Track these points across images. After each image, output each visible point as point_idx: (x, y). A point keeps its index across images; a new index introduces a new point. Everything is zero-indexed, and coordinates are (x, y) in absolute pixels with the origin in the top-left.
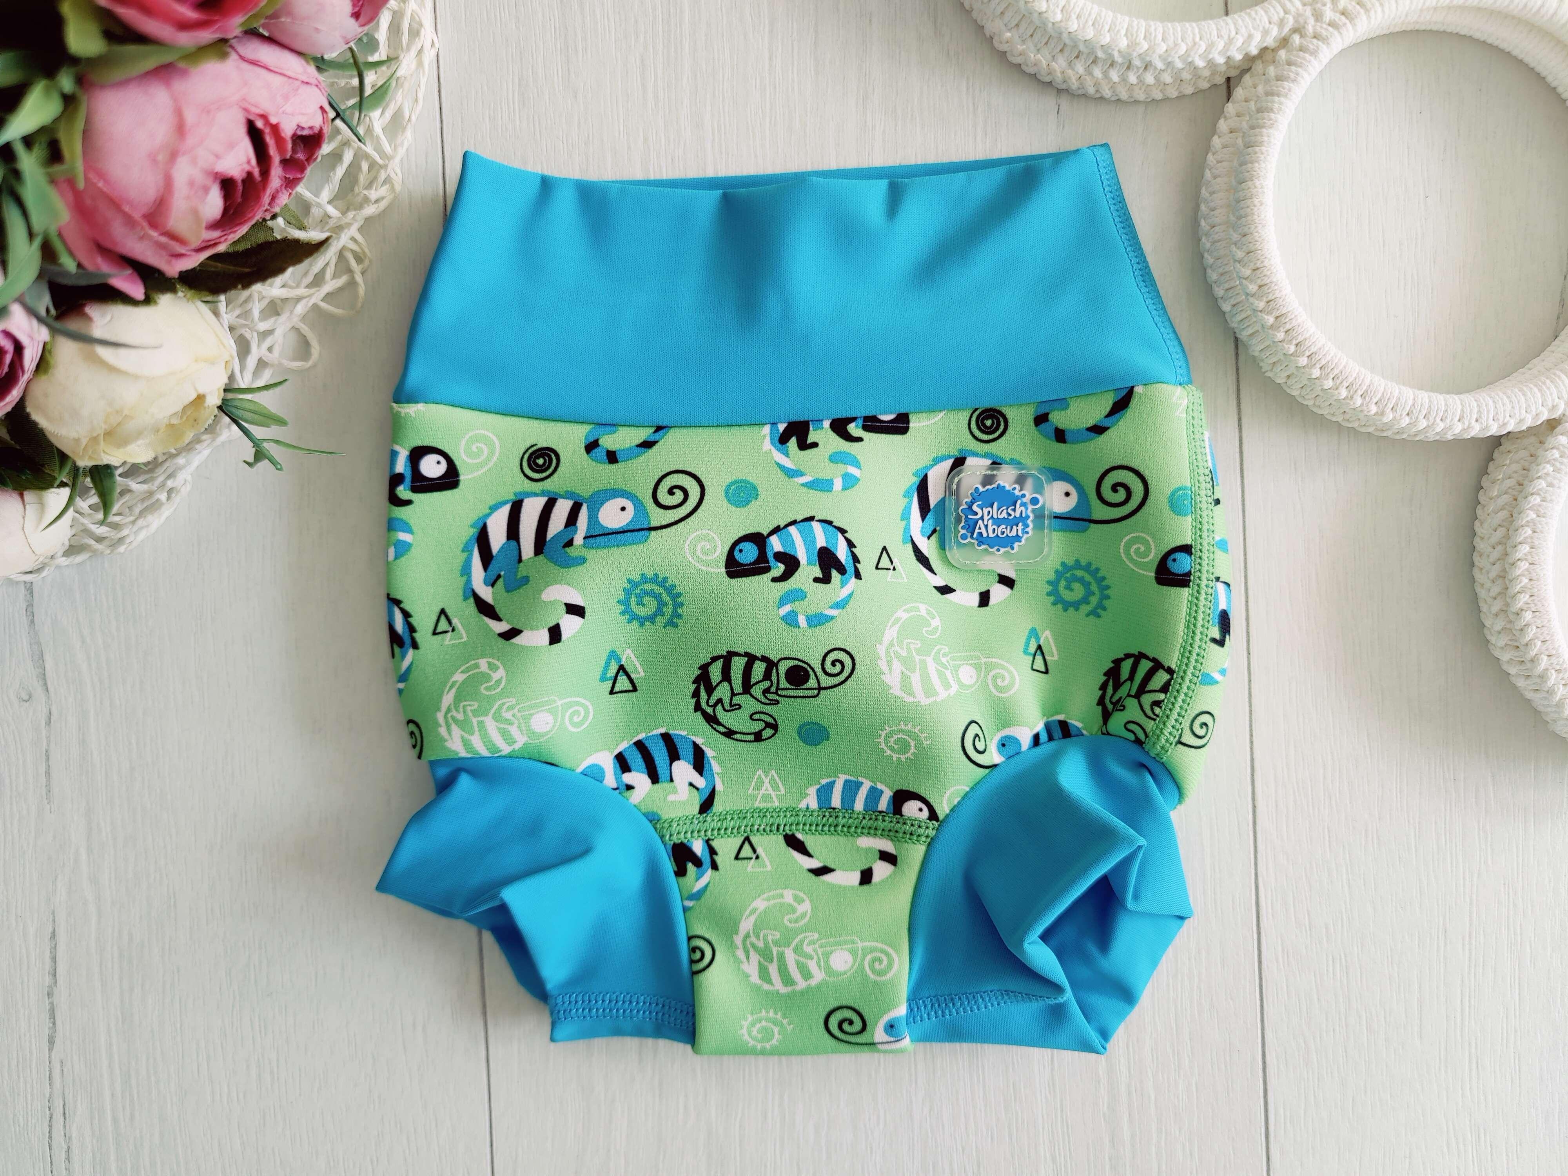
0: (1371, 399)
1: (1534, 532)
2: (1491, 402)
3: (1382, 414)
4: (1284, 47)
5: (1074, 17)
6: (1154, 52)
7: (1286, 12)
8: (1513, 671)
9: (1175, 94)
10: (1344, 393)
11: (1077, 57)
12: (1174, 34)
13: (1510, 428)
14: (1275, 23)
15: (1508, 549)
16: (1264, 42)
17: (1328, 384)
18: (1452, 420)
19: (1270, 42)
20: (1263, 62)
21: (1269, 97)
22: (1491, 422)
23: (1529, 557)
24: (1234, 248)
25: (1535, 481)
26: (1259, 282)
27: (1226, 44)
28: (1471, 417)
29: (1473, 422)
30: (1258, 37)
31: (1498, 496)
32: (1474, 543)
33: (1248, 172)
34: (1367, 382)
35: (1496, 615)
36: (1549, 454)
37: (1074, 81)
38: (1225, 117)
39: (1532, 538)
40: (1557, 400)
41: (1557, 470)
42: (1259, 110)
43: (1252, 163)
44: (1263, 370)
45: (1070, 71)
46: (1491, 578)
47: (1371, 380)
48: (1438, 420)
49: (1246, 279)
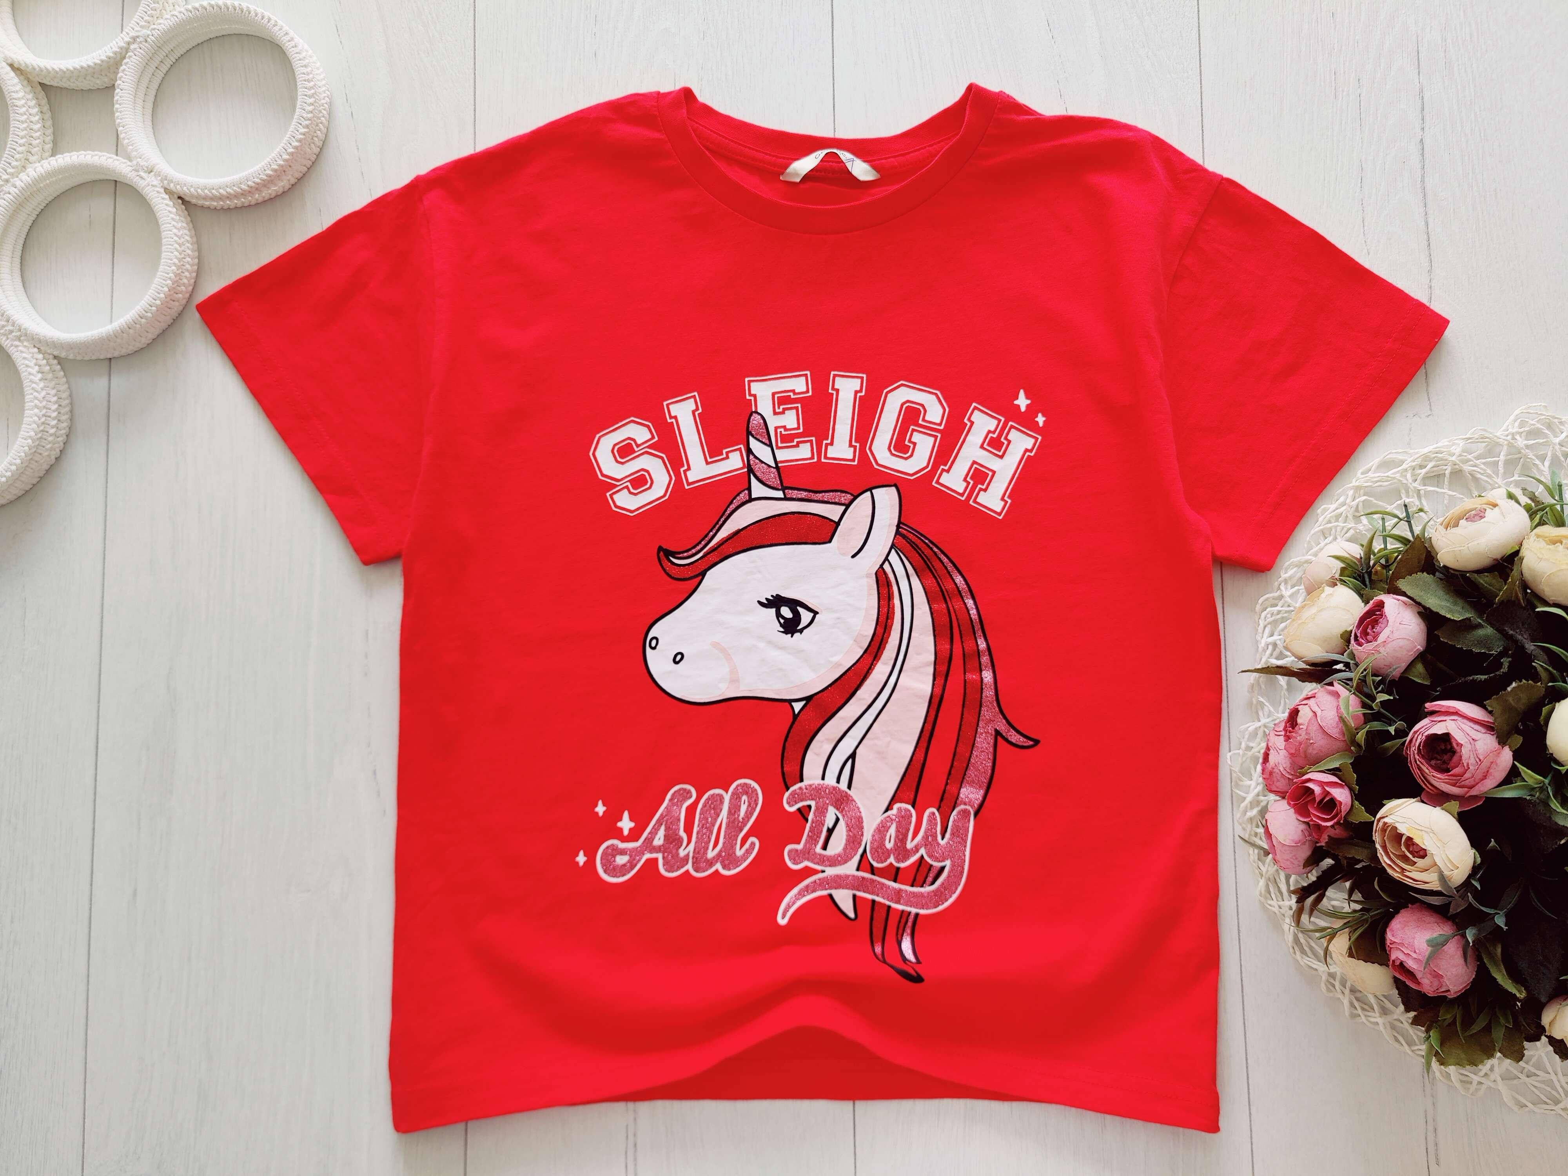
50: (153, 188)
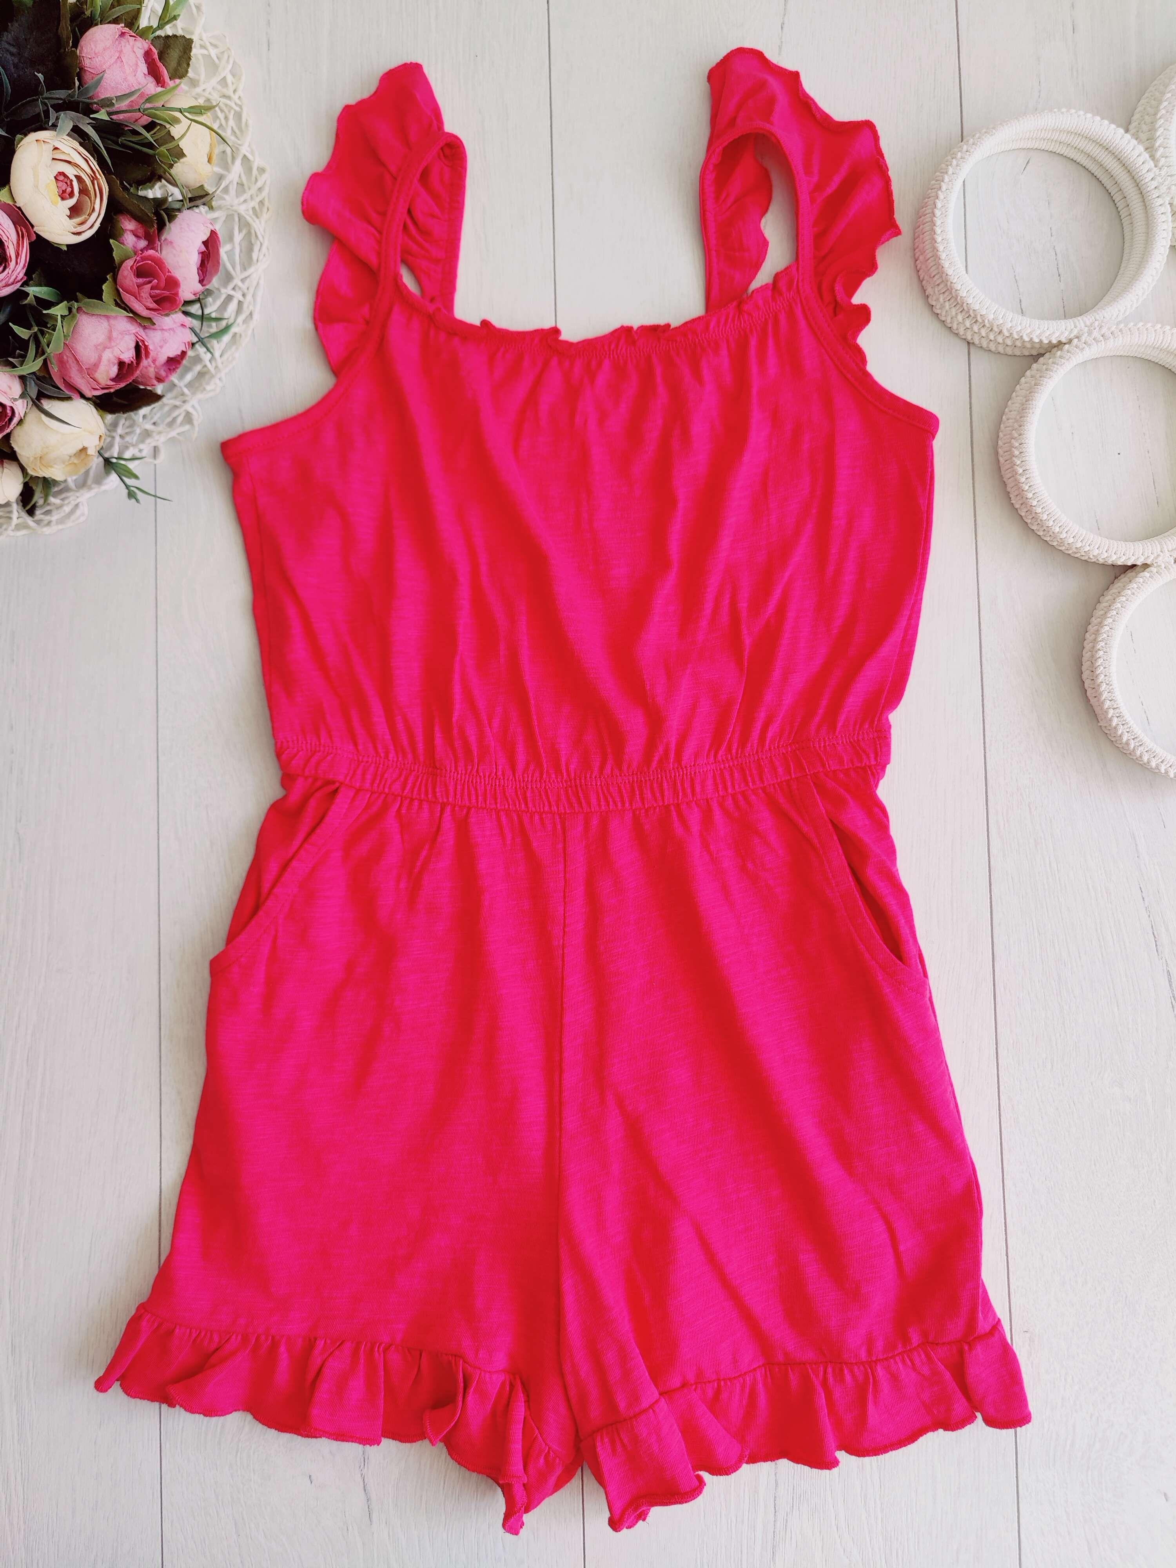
0: (1057, 524)
2: (1116, 545)
4: (1069, 343)
5: (972, 297)
7: (1076, 327)
10: (1045, 517)
12: (1018, 320)
16: (1060, 338)
17: (1039, 510)
19: (1062, 339)
20: (1057, 348)
23: (1111, 625)
30: (1057, 334)
34: (1058, 515)
36: (1137, 579)
40: (1150, 554)
41: (1138, 588)
42: (1047, 370)
43: (1035, 392)
48: (1087, 545)
50: (1156, 555)
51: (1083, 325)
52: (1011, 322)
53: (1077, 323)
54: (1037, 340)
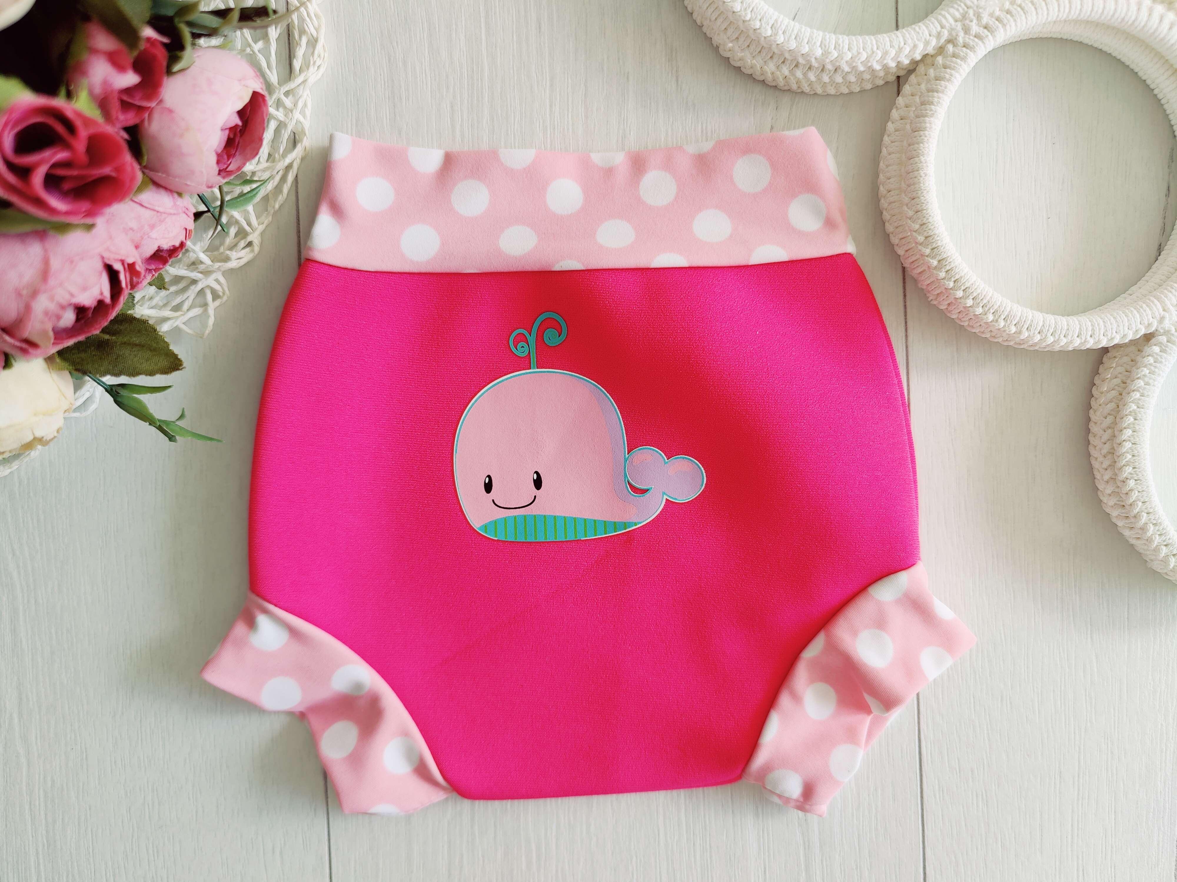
0: (1011, 322)
1: (1135, 419)
2: (1101, 323)
3: (1020, 332)
4: (940, 55)
5: (780, 32)
6: (842, 59)
7: (942, 27)
8: (1120, 523)
9: (858, 89)
10: (991, 317)
11: (783, 62)
12: (857, 45)
13: (1116, 341)
14: (933, 35)
15: (1116, 433)
16: (926, 50)
17: (979, 311)
18: (1073, 336)
19: (930, 50)
20: (924, 65)
21: (930, 93)
22: (1102, 337)
23: (1132, 439)
24: (905, 208)
25: (1136, 381)
26: (925, 234)
27: (897, 52)
28: (1087, 333)
29: (1088, 337)
30: (921, 46)
31: (1108, 392)
32: (1090, 427)
33: (915, 150)
34: (1008, 309)
35: (1107, 482)
36: (1145, 360)
37: (781, 79)
38: (897, 107)
39: (1134, 424)
40: (1151, 320)
41: (1151, 372)
42: (923, 103)
43: (918, 143)
44: (929, 299)
45: (778, 72)
46: (1103, 455)
47: (1011, 307)
48: (1062, 336)
49: (915, 231)
50: (1158, 317)
51: (951, 21)
52: (849, 49)
53: (944, 21)
54: (893, 65)
